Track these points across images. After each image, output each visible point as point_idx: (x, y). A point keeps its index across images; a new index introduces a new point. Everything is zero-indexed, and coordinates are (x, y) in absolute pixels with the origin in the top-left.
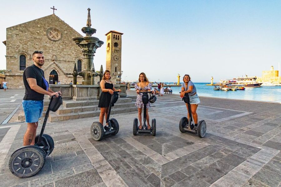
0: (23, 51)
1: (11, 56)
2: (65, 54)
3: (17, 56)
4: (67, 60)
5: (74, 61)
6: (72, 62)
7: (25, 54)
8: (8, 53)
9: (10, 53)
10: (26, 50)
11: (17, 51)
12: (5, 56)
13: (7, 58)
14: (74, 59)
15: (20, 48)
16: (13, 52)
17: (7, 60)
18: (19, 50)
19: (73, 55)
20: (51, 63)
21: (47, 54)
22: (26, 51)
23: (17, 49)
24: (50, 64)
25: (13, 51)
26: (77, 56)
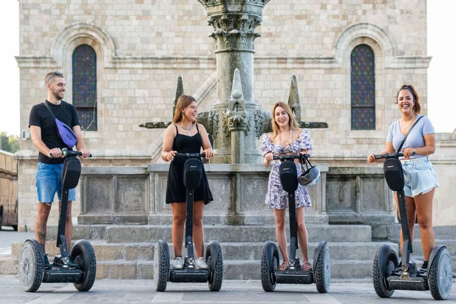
0: (84, 26)
1: (38, 55)
2: (278, 13)
3: (60, 51)
4: (292, 53)
5: (332, 53)
6: (317, 59)
7: (95, 41)
8: (25, 41)
9: (32, 41)
10: (96, 17)
11: (61, 24)
12: (17, 58)
13: (21, 68)
14: (328, 41)
15: (71, 7)
16: (45, 35)
17: (22, 79)
18: (67, 21)
19: (323, 17)
20: (209, 80)
21: (190, 28)
22: (98, 24)
23: (59, 17)
24: (204, 85)
25: (46, 29)
26: (345, 17)
